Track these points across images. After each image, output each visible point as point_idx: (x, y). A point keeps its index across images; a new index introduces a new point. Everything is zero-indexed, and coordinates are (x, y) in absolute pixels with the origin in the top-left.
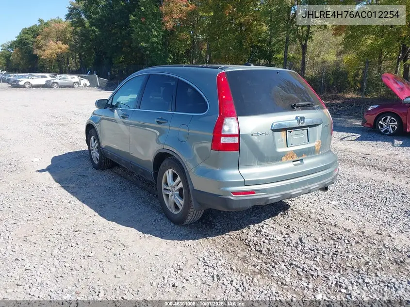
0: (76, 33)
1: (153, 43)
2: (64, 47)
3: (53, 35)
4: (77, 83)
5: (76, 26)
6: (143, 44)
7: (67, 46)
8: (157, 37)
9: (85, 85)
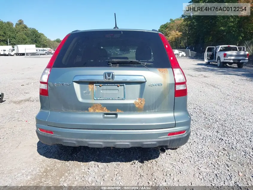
0: (187, 25)
1: (229, 27)
2: (180, 33)
3: (175, 27)
4: (177, 54)
5: (187, 21)
6: (222, 28)
7: (181, 33)
8: (233, 23)
9: (183, 56)
